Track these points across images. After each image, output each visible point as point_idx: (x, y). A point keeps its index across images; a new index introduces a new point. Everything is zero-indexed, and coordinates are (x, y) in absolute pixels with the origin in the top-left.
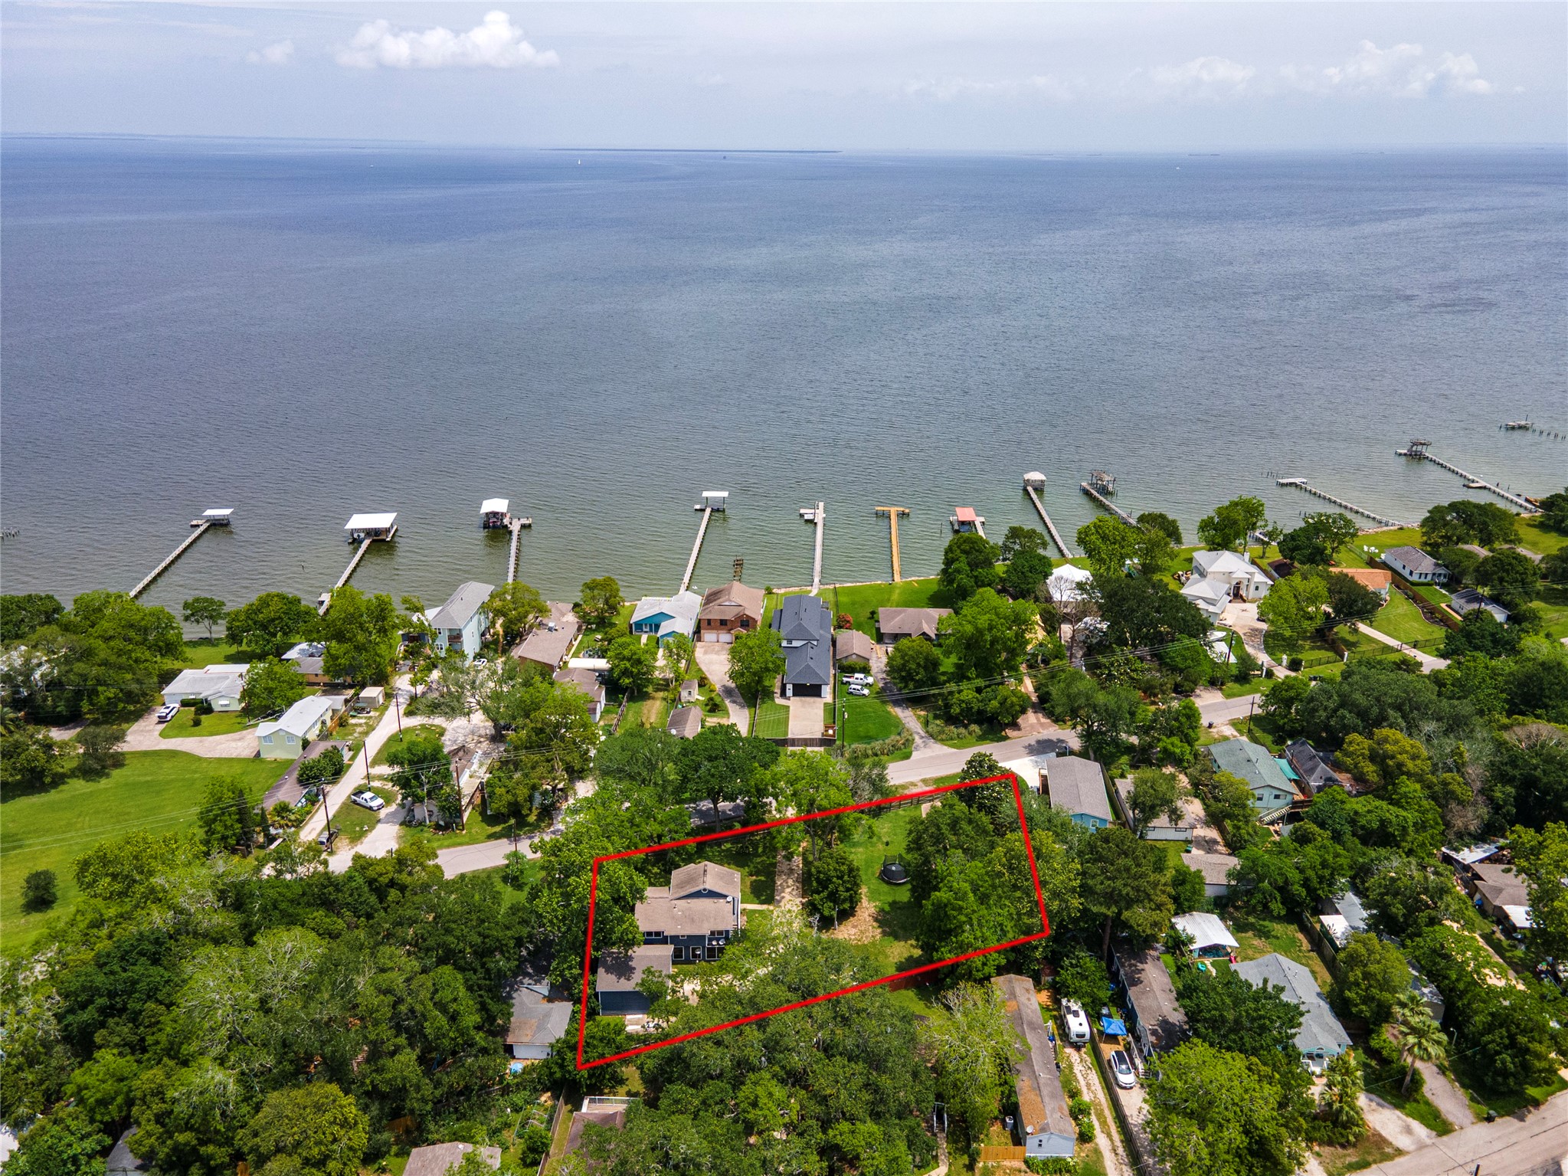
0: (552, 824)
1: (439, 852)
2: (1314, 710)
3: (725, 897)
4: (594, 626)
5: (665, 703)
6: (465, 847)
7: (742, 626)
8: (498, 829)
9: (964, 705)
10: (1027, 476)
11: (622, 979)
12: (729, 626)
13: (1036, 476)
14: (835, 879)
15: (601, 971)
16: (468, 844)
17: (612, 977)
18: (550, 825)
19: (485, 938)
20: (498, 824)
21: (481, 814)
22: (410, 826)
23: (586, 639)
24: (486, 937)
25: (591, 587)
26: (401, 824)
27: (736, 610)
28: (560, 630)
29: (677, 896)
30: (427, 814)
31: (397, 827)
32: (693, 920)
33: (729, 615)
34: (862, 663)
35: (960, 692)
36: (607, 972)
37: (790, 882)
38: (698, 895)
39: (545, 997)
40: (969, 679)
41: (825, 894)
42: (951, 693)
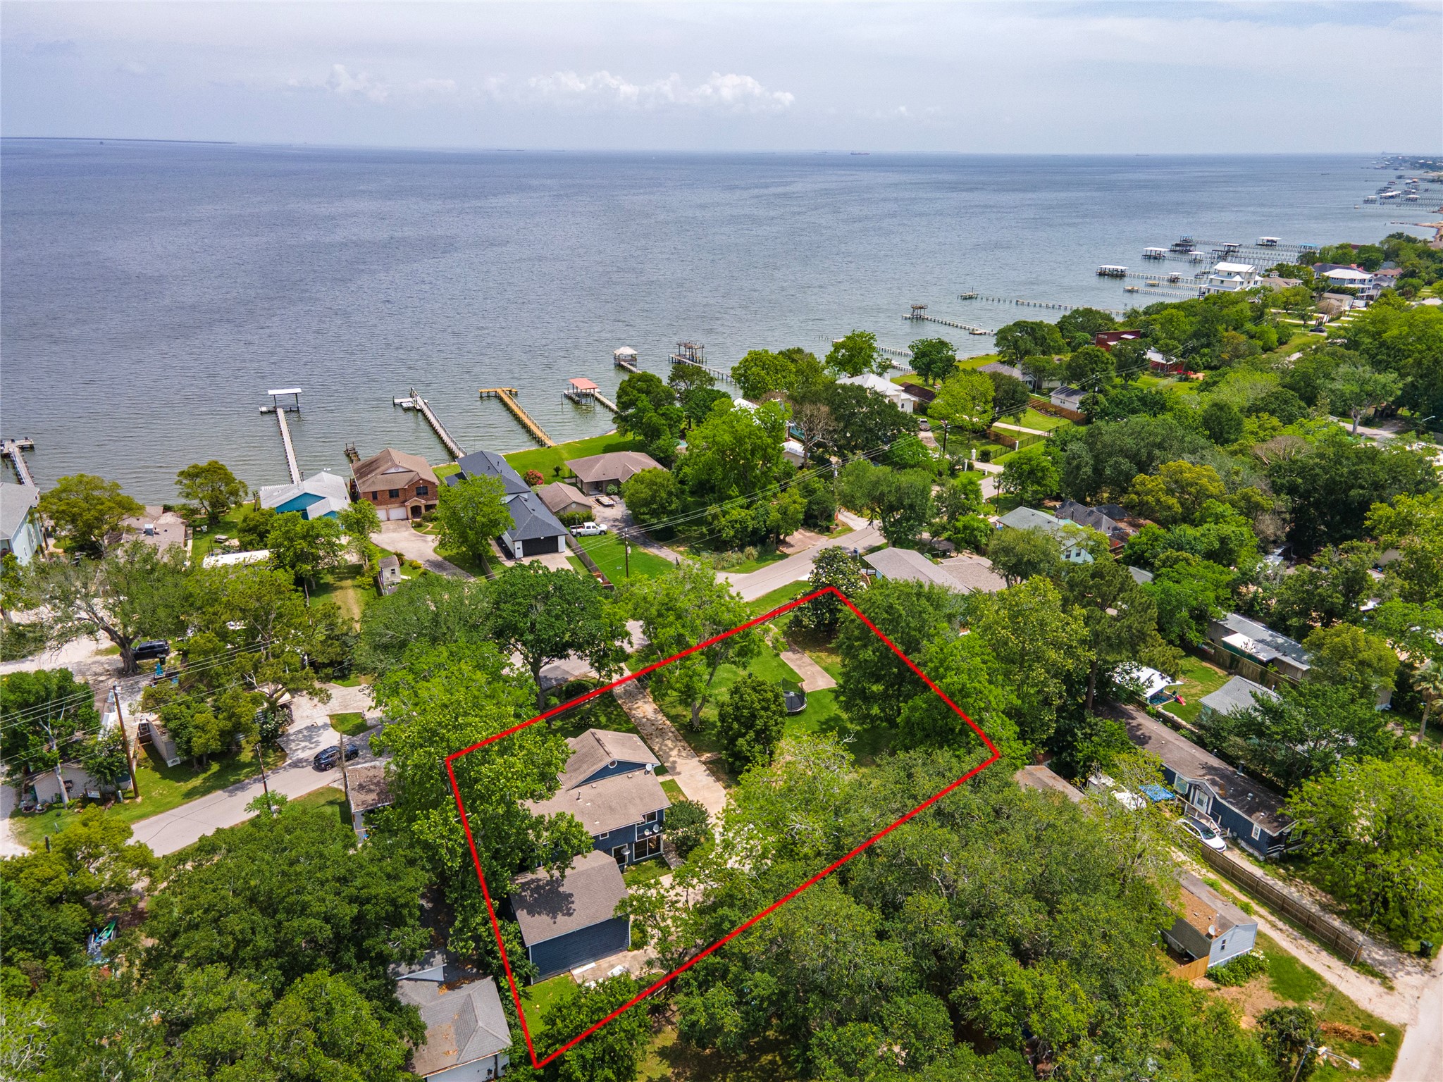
0: (286, 755)
1: (133, 827)
2: (1078, 467)
3: (643, 766)
4: (205, 528)
5: (360, 591)
6: (153, 819)
7: (418, 495)
8: (196, 782)
9: (738, 525)
10: (618, 352)
11: (559, 916)
12: (402, 498)
13: (627, 351)
14: (762, 713)
15: (522, 915)
16: (155, 813)
17: (544, 919)
18: (284, 757)
19: (361, 904)
20: (196, 774)
21: (155, 769)
22: (32, 815)
23: (199, 543)
24: (362, 902)
25: (193, 474)
26: (13, 816)
27: (409, 476)
28: (162, 533)
29: (575, 782)
30: (63, 787)
31: (7, 821)
32: (611, 809)
33: (401, 483)
34: (584, 513)
35: (725, 513)
36: (531, 913)
37: (669, 743)
38: (604, 773)
39: (441, 984)
40: (730, 497)
41: (752, 734)
42: (715, 517)
